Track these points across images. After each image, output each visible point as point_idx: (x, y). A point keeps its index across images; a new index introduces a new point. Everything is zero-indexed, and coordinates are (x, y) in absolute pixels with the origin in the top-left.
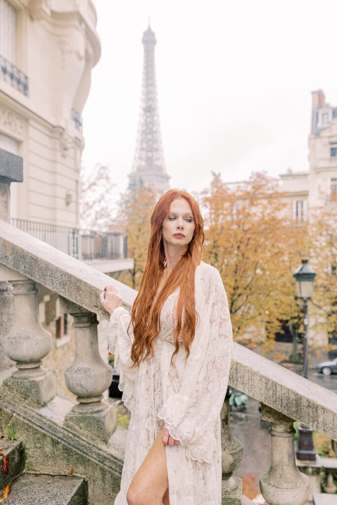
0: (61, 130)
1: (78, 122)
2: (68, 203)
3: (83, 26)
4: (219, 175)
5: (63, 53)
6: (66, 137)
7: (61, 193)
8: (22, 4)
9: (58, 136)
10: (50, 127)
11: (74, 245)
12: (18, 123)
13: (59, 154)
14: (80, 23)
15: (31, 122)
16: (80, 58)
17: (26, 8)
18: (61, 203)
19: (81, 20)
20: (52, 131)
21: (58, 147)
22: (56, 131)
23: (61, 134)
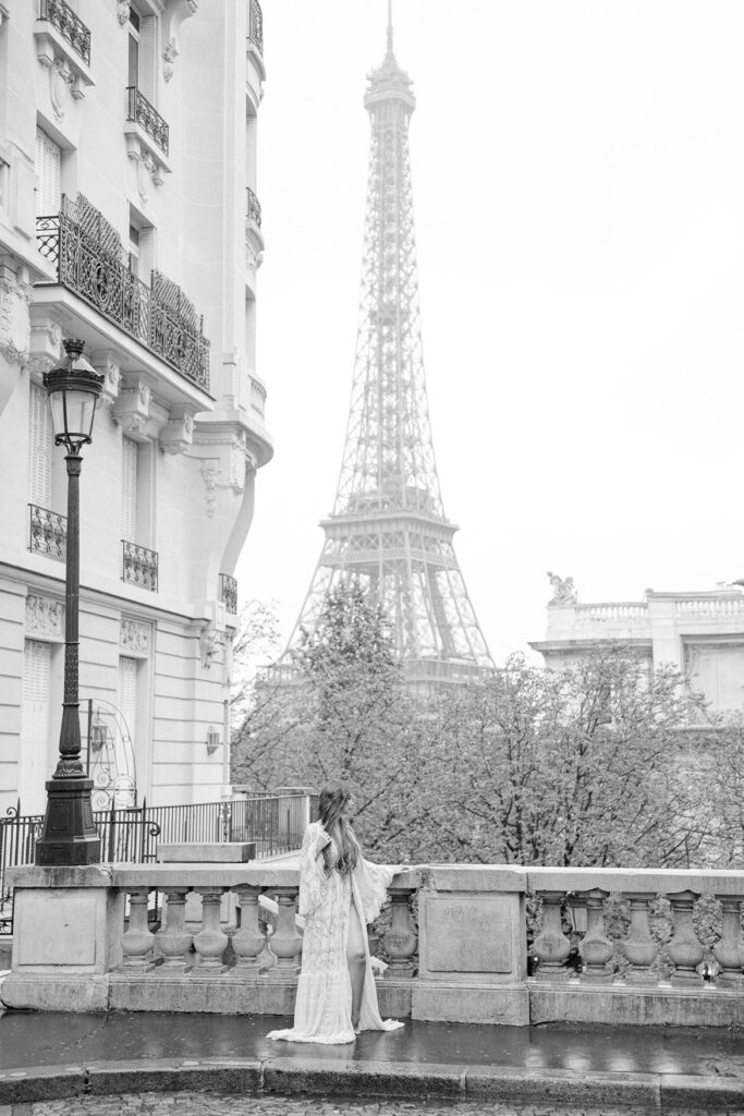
0: (204, 623)
1: (229, 595)
2: (211, 751)
3: (244, 439)
4: (569, 580)
5: (209, 489)
6: (212, 634)
7: (201, 733)
8: (149, 436)
9: (198, 634)
10: (187, 621)
11: (225, 834)
12: (142, 633)
13: (199, 664)
14: (239, 435)
15: (161, 626)
16: (237, 491)
17: (154, 439)
18: (201, 749)
19: (240, 428)
20: (187, 628)
21: (198, 655)
22: (195, 627)
23: (203, 630)
